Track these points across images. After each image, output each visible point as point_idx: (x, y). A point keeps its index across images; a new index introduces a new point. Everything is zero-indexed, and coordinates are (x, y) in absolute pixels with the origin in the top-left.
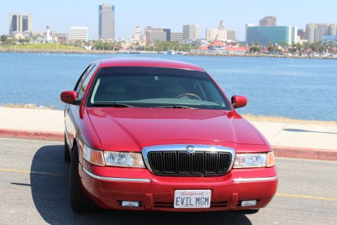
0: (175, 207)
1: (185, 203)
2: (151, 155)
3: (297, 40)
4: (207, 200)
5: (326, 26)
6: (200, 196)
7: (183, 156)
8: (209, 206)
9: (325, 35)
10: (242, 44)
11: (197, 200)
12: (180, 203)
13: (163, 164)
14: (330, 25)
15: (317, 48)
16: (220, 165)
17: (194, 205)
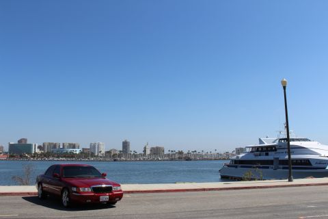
2: (93, 188)
3: (38, 151)
4: (108, 198)
7: (101, 188)
9: (53, 148)
10: (6, 153)
12: (101, 200)
13: (95, 190)
15: (47, 155)
16: (109, 190)
17: (104, 200)
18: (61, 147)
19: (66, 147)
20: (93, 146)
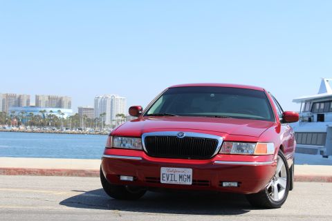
0: (162, 182)
1: (170, 179)
4: (189, 177)
5: (15, 97)
6: (183, 174)
8: (190, 183)
9: (15, 106)
11: (180, 177)
12: (165, 179)
14: (20, 96)
17: (178, 181)
18: (33, 103)
19: (42, 104)
20: (101, 103)
